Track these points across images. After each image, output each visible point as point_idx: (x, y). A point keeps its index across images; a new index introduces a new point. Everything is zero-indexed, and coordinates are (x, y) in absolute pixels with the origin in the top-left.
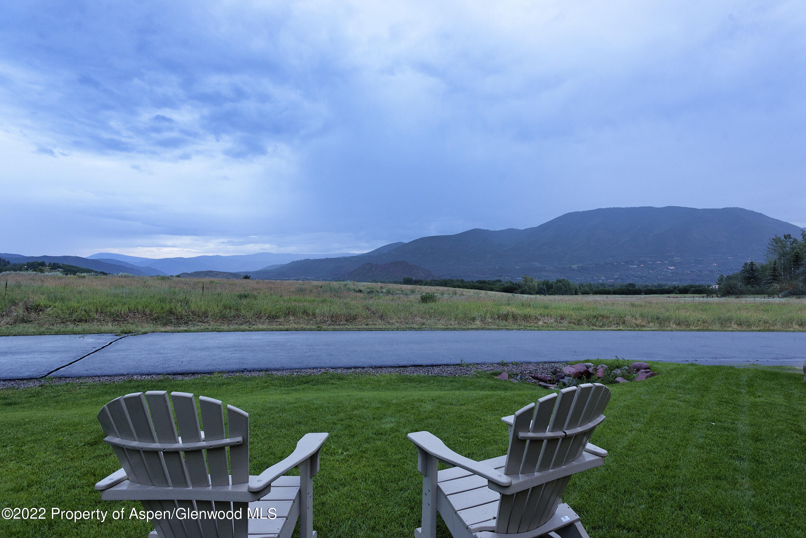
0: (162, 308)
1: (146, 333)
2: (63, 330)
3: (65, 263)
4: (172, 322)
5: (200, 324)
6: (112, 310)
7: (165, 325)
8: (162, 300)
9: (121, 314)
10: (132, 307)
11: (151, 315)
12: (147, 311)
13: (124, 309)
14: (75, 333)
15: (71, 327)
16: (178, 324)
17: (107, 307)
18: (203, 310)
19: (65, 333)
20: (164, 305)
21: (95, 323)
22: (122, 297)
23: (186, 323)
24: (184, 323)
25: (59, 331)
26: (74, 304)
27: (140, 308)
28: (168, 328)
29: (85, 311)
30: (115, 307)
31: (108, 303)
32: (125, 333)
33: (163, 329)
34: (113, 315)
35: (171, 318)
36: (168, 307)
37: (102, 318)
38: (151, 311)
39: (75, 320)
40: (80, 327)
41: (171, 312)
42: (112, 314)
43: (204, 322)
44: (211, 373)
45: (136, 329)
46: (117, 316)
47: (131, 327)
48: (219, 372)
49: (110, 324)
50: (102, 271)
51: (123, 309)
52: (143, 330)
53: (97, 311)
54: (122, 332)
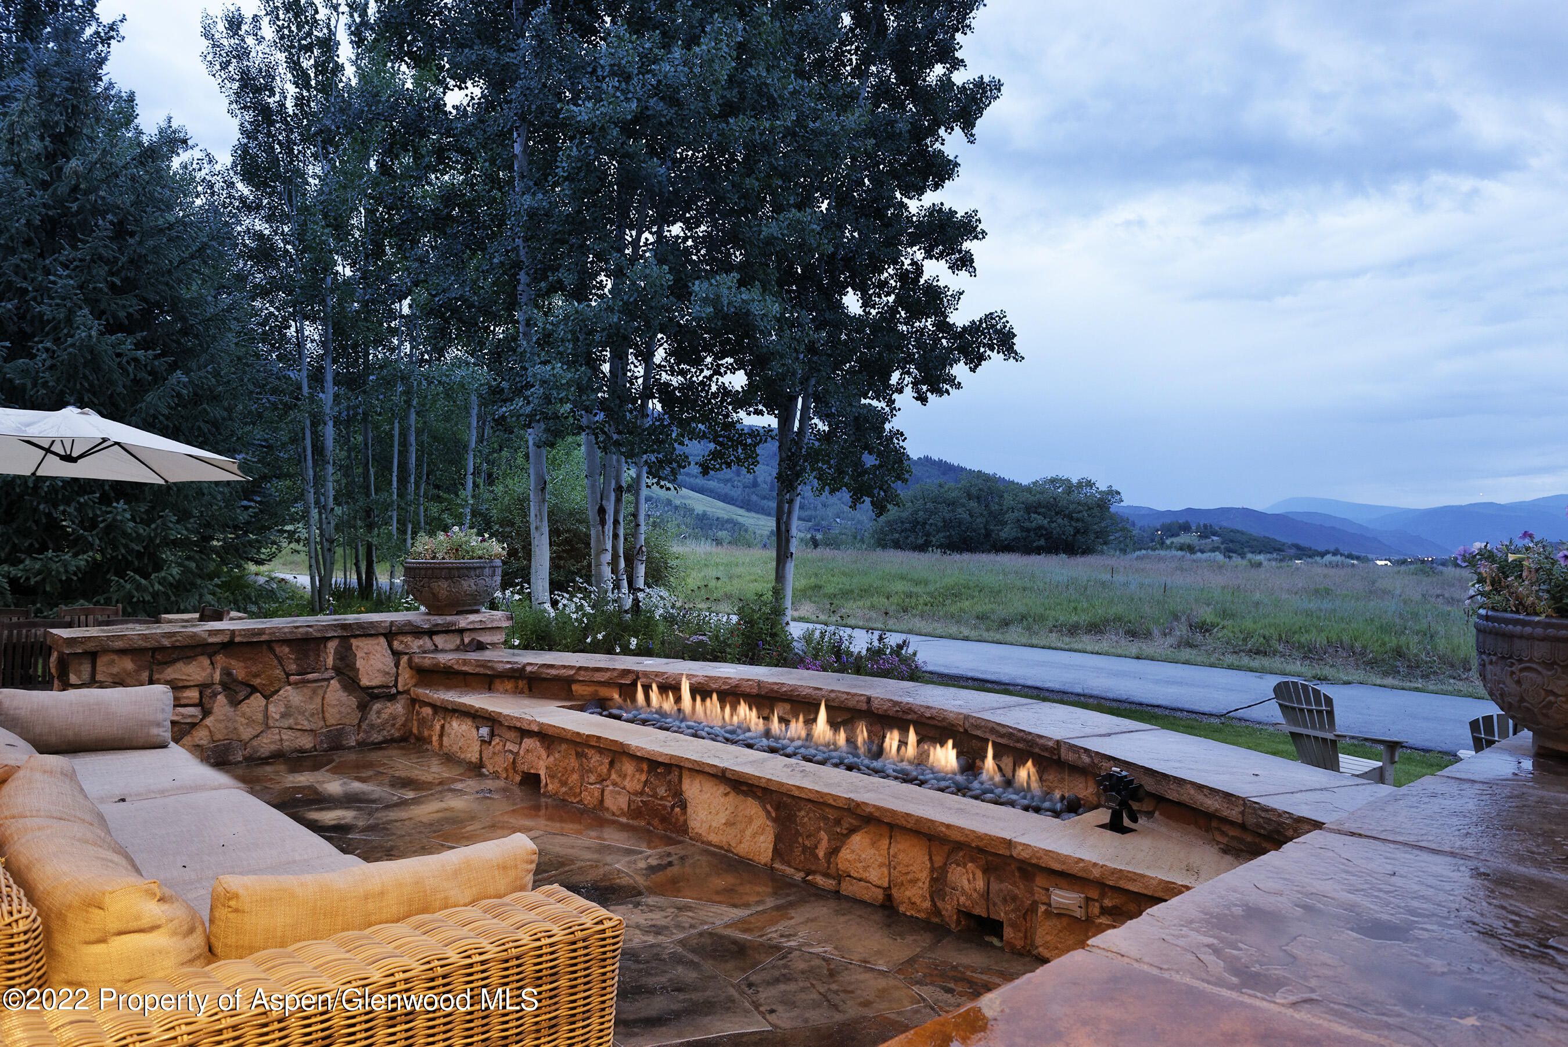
0: (1384, 644)
1: (1350, 683)
2: (1236, 663)
3: (1224, 524)
4: (1399, 672)
5: (1452, 681)
6: (1303, 640)
7: (1386, 674)
8: (1385, 629)
9: (1315, 648)
10: (1334, 638)
11: (1363, 654)
12: (1358, 645)
13: (1321, 640)
14: (1251, 670)
15: (1246, 660)
16: (1409, 676)
17: (1295, 633)
18: (1462, 655)
19: (1239, 668)
20: (1387, 639)
21: (1277, 658)
22: (1319, 618)
23: (1425, 677)
24: (1422, 677)
25: (1232, 664)
26: (1249, 624)
27: (1346, 638)
28: (1389, 681)
29: (1264, 638)
30: (1306, 636)
31: (1297, 627)
32: (1319, 679)
33: (1378, 682)
34: (1304, 647)
35: (1399, 664)
36: (1394, 642)
37: (1288, 652)
38: (1364, 647)
39: (1250, 651)
40: (1258, 662)
41: (1399, 653)
42: (1301, 646)
43: (1461, 680)
44: (1427, 751)
45: (1336, 675)
46: (1310, 651)
47: (1327, 671)
48: (1440, 752)
49: (1298, 663)
50: (1295, 542)
51: (1318, 639)
52: (1345, 678)
53: (1280, 639)
54: (1314, 677)
